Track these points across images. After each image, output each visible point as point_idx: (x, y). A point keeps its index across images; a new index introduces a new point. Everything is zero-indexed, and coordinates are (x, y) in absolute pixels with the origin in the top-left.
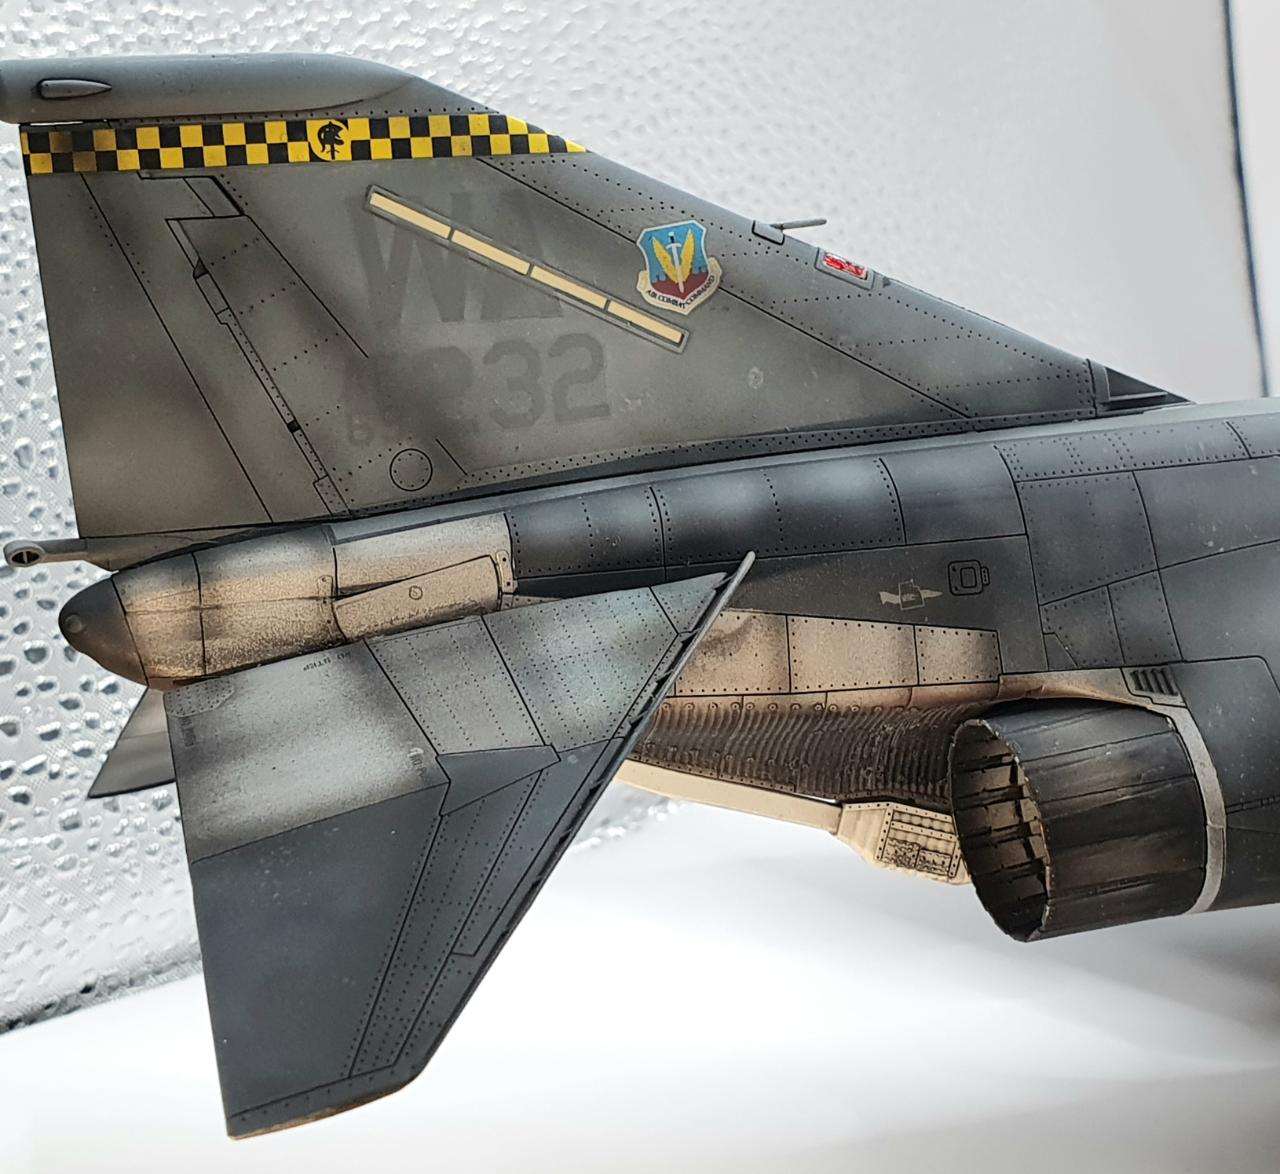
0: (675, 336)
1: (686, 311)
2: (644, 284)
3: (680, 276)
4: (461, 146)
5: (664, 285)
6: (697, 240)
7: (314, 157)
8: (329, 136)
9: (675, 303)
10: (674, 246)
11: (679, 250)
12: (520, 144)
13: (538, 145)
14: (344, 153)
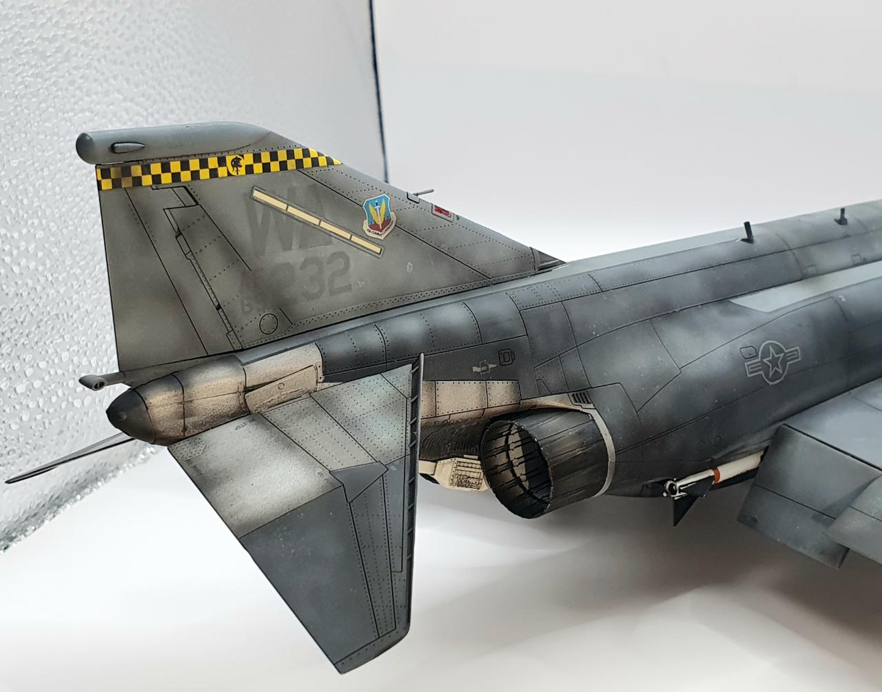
0: (378, 250)
1: (382, 238)
2: (366, 226)
3: (380, 222)
4: (291, 164)
5: (374, 226)
6: (386, 203)
7: (229, 174)
8: (236, 163)
9: (378, 234)
10: (377, 207)
11: (379, 209)
12: (315, 162)
13: (322, 162)
14: (242, 171)
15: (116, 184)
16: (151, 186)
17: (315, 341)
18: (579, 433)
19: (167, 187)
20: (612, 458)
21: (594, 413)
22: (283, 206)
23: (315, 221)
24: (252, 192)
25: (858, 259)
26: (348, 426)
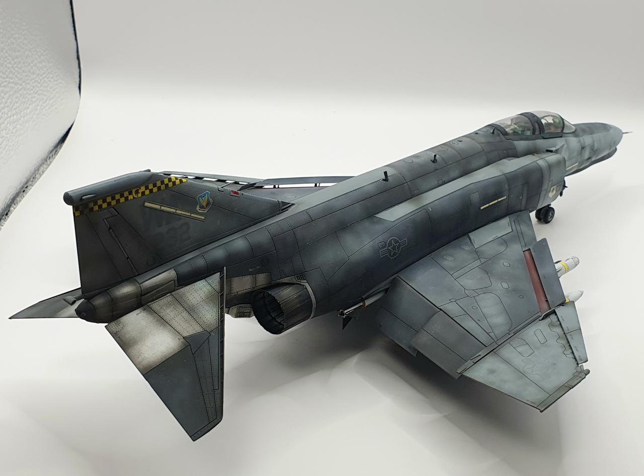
0: (204, 218)
1: (206, 212)
2: (198, 208)
3: (204, 204)
4: (163, 187)
5: (202, 207)
6: (208, 195)
7: (134, 198)
8: (137, 192)
9: (204, 210)
11: (205, 198)
12: (174, 183)
13: (178, 182)
14: (140, 195)
15: (82, 213)
16: (98, 210)
17: (174, 267)
18: (300, 296)
19: (105, 209)
20: (314, 306)
21: (307, 285)
22: (158, 207)
23: (173, 210)
24: (144, 204)
25: (440, 182)
26: (191, 311)
